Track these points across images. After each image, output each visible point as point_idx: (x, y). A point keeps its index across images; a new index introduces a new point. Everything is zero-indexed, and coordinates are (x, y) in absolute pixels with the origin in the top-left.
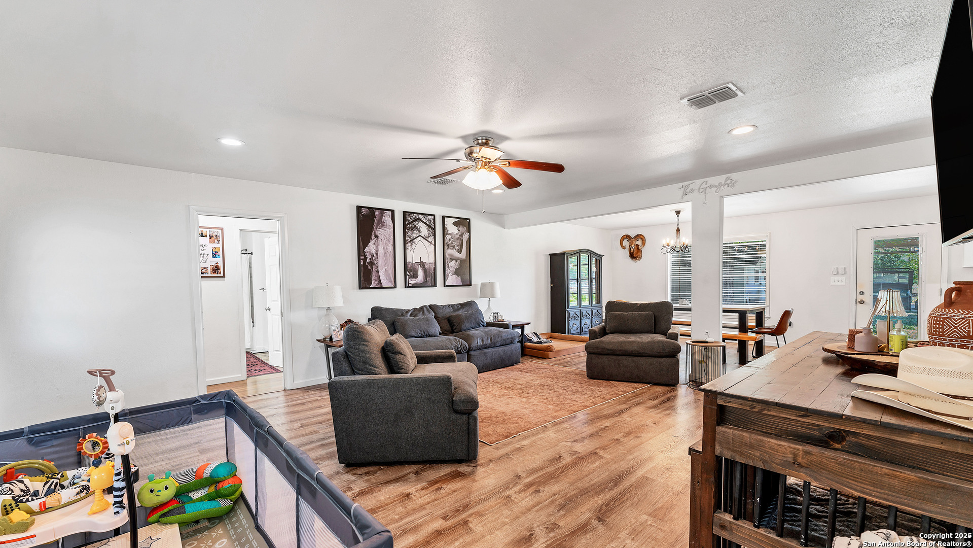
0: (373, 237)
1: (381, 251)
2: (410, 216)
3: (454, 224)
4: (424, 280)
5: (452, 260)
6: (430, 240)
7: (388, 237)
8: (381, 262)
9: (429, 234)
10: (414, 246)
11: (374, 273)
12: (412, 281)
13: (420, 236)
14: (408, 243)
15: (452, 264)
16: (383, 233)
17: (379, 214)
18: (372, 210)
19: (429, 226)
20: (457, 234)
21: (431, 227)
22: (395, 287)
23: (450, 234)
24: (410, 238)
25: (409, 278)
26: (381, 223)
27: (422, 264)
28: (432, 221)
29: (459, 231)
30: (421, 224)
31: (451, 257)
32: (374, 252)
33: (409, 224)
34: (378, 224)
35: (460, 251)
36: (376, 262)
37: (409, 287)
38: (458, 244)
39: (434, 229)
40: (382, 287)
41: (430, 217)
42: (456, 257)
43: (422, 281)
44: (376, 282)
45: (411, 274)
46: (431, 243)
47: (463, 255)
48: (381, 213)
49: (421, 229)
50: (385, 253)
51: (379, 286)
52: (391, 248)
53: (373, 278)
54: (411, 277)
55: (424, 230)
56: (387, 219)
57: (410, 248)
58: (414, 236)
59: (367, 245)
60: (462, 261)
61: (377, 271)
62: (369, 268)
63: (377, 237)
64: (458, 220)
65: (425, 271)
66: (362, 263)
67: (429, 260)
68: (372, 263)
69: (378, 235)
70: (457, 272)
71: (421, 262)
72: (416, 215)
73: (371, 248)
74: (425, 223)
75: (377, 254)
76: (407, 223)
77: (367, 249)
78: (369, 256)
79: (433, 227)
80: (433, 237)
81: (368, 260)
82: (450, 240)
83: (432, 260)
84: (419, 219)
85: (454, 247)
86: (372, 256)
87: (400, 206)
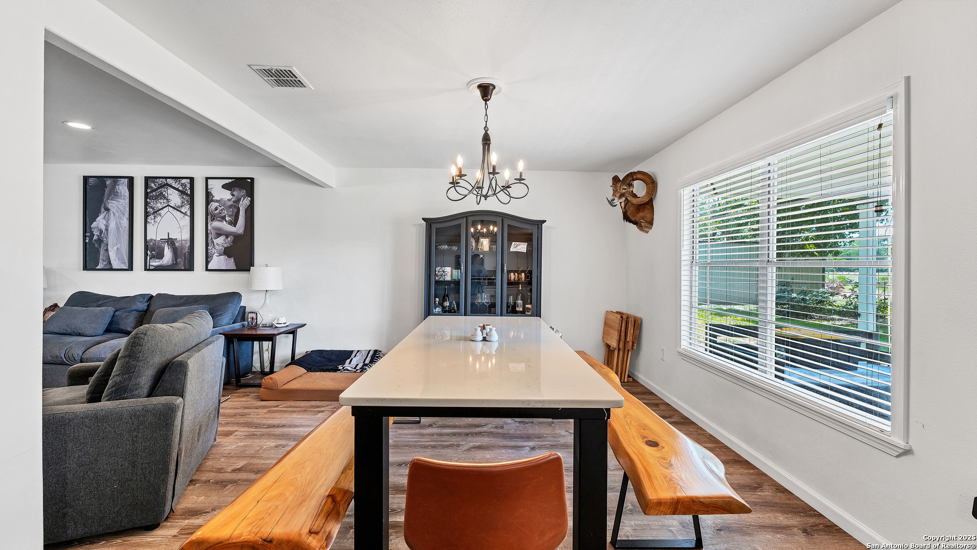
0: (103, 210)
1: (112, 225)
2: (154, 183)
3: (225, 187)
4: (173, 261)
5: (219, 235)
6: (183, 210)
7: (122, 209)
8: (111, 240)
9: (183, 202)
10: (158, 219)
11: (102, 252)
12: (155, 263)
13: (168, 205)
14: (150, 215)
15: (220, 240)
16: (118, 206)
17: (111, 183)
18: (101, 179)
19: (182, 193)
20: (229, 200)
21: (187, 194)
22: (131, 268)
23: (217, 201)
24: (153, 209)
25: (150, 259)
26: (114, 194)
27: (171, 242)
28: (188, 186)
29: (233, 195)
30: (170, 191)
31: (217, 232)
32: (103, 228)
33: (152, 192)
34: (109, 195)
35: (234, 223)
36: (105, 239)
37: (149, 270)
38: (230, 213)
39: (192, 196)
40: (111, 269)
41: (184, 181)
42: (226, 232)
43: (170, 263)
44: (105, 263)
45: (152, 254)
46: (185, 214)
47: (240, 228)
48: (114, 181)
49: (170, 197)
50: (118, 228)
51: (108, 267)
52: (125, 222)
53: (101, 257)
54: (153, 257)
55: (175, 198)
56: (123, 189)
57: (152, 222)
58: (159, 206)
59: (94, 220)
60: (237, 237)
61: (107, 250)
62: (96, 246)
63: (107, 210)
64: (230, 181)
65: (175, 251)
66: (87, 241)
67: (181, 235)
68: (100, 241)
69: (110, 207)
70: (227, 252)
71: (169, 239)
72: (164, 180)
73: (100, 222)
74: (177, 189)
75: (107, 230)
76: (149, 190)
77: (94, 225)
78: (96, 233)
79: (189, 193)
80: (188, 206)
81: (95, 237)
82: (216, 209)
83: (186, 236)
84: (167, 185)
85: (224, 218)
86: (101, 232)
87: (139, 171)
